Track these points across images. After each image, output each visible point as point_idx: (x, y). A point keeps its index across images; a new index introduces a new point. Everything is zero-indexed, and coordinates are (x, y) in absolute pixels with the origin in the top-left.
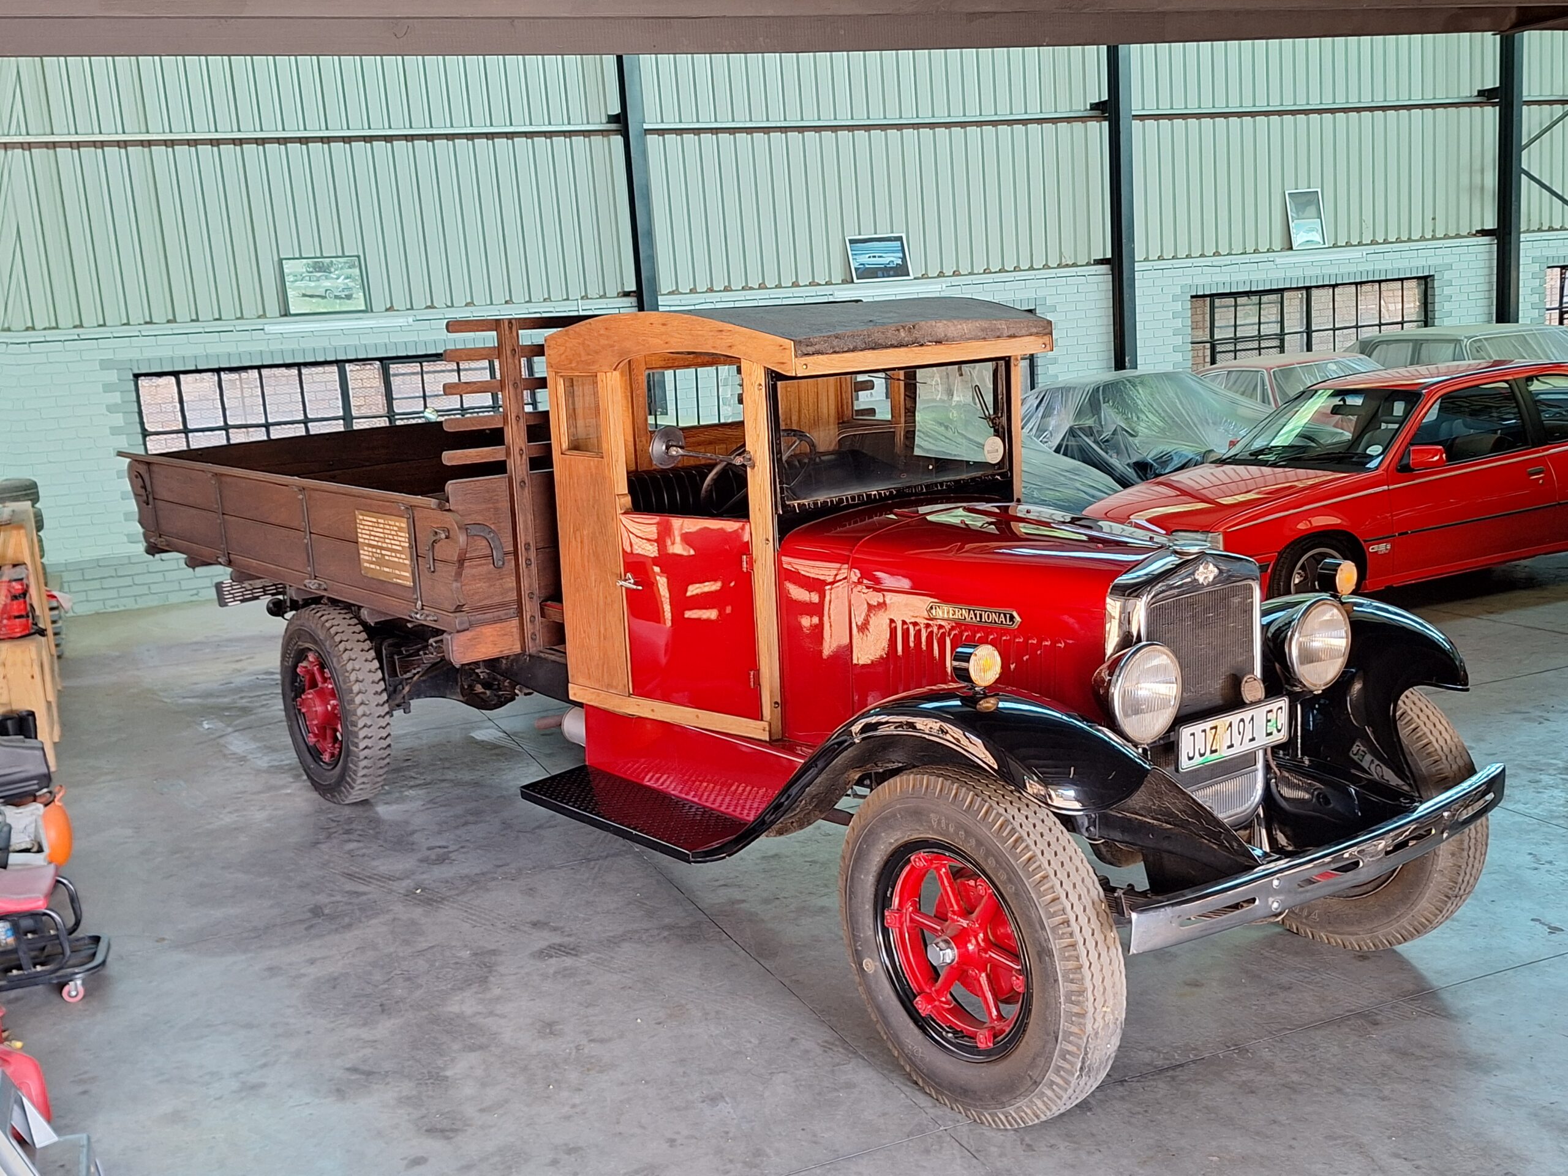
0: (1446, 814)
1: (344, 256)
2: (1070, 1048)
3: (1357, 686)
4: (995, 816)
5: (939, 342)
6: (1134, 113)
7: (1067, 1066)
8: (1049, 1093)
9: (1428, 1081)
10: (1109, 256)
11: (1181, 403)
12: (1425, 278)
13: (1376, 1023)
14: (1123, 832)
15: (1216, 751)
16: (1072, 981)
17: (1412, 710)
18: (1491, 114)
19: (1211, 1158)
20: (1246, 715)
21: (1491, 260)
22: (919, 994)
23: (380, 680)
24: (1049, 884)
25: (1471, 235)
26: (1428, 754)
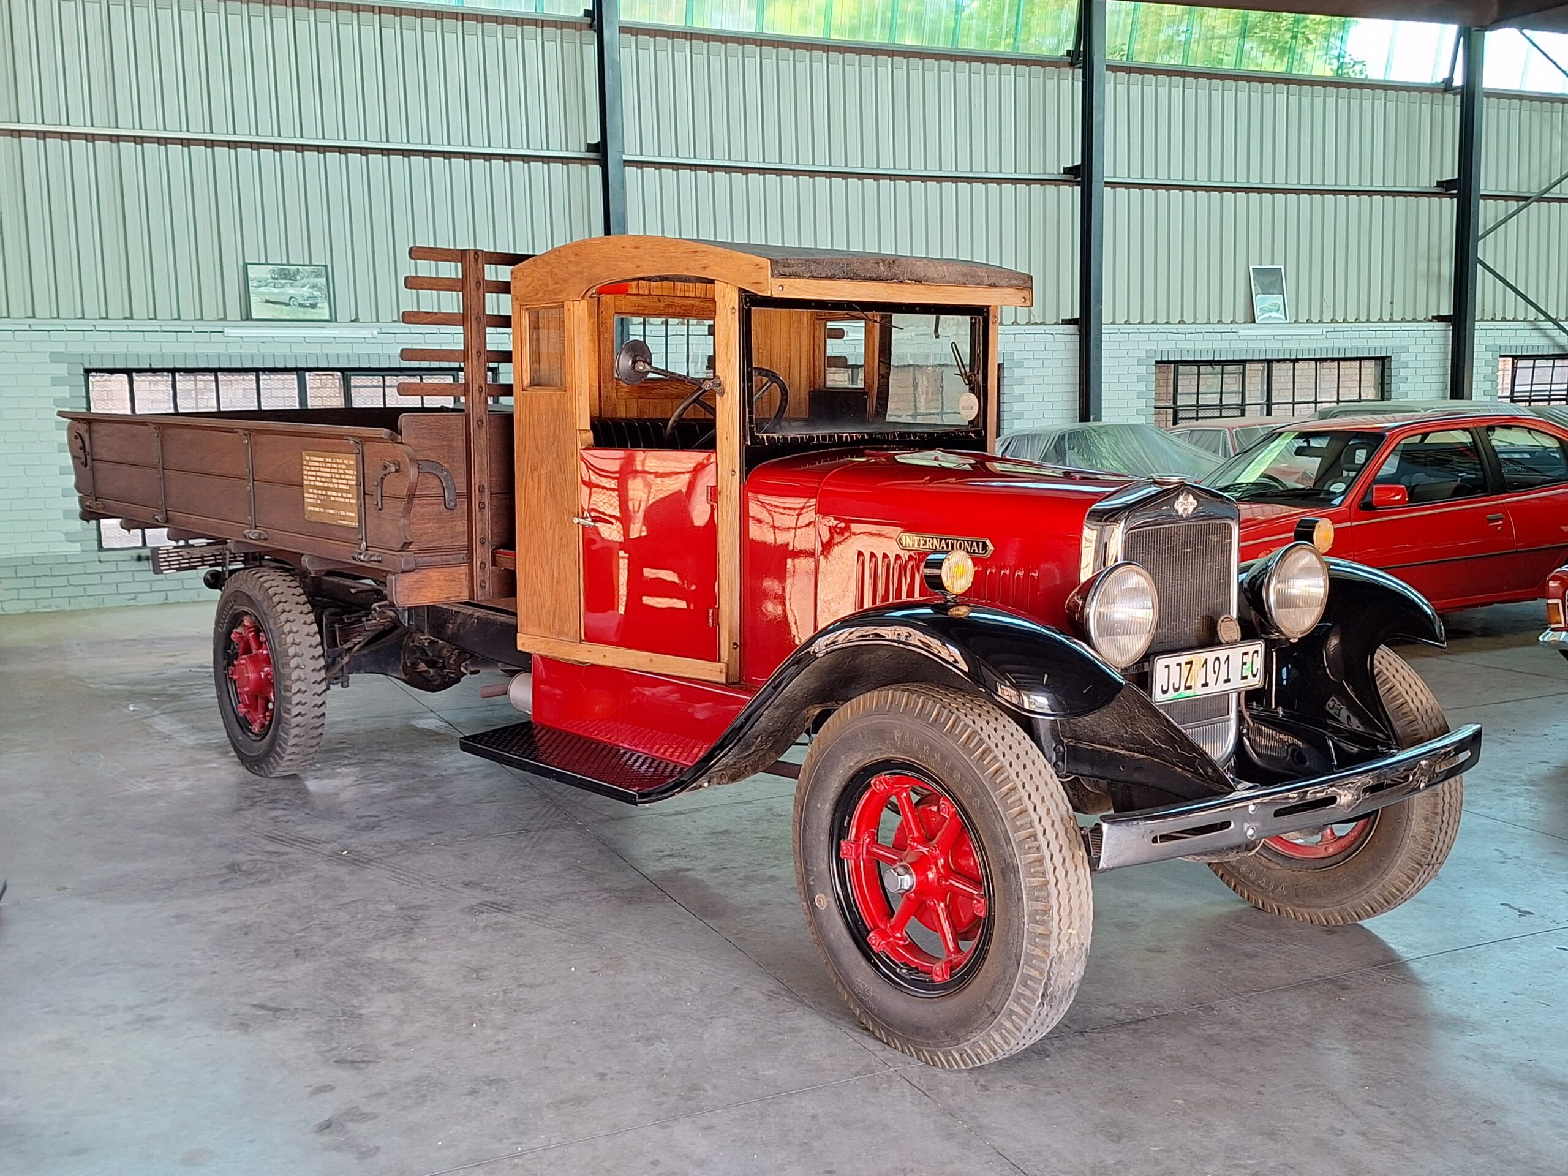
0: (1423, 763)
1: (310, 265)
2: (1034, 973)
3: (1334, 642)
4: (963, 728)
5: (918, 281)
6: (1106, 180)
7: (1028, 993)
8: (1008, 1024)
9: (1401, 1038)
10: (1077, 316)
12: (1383, 359)
13: (1345, 988)
14: (1092, 765)
15: (1190, 688)
16: (1037, 899)
17: (1387, 670)
18: (1449, 206)
19: (1175, 1101)
20: (1222, 654)
21: (1445, 345)
22: (872, 930)
23: (318, 645)
24: (1017, 796)
25: (1426, 320)
26: (1404, 714)
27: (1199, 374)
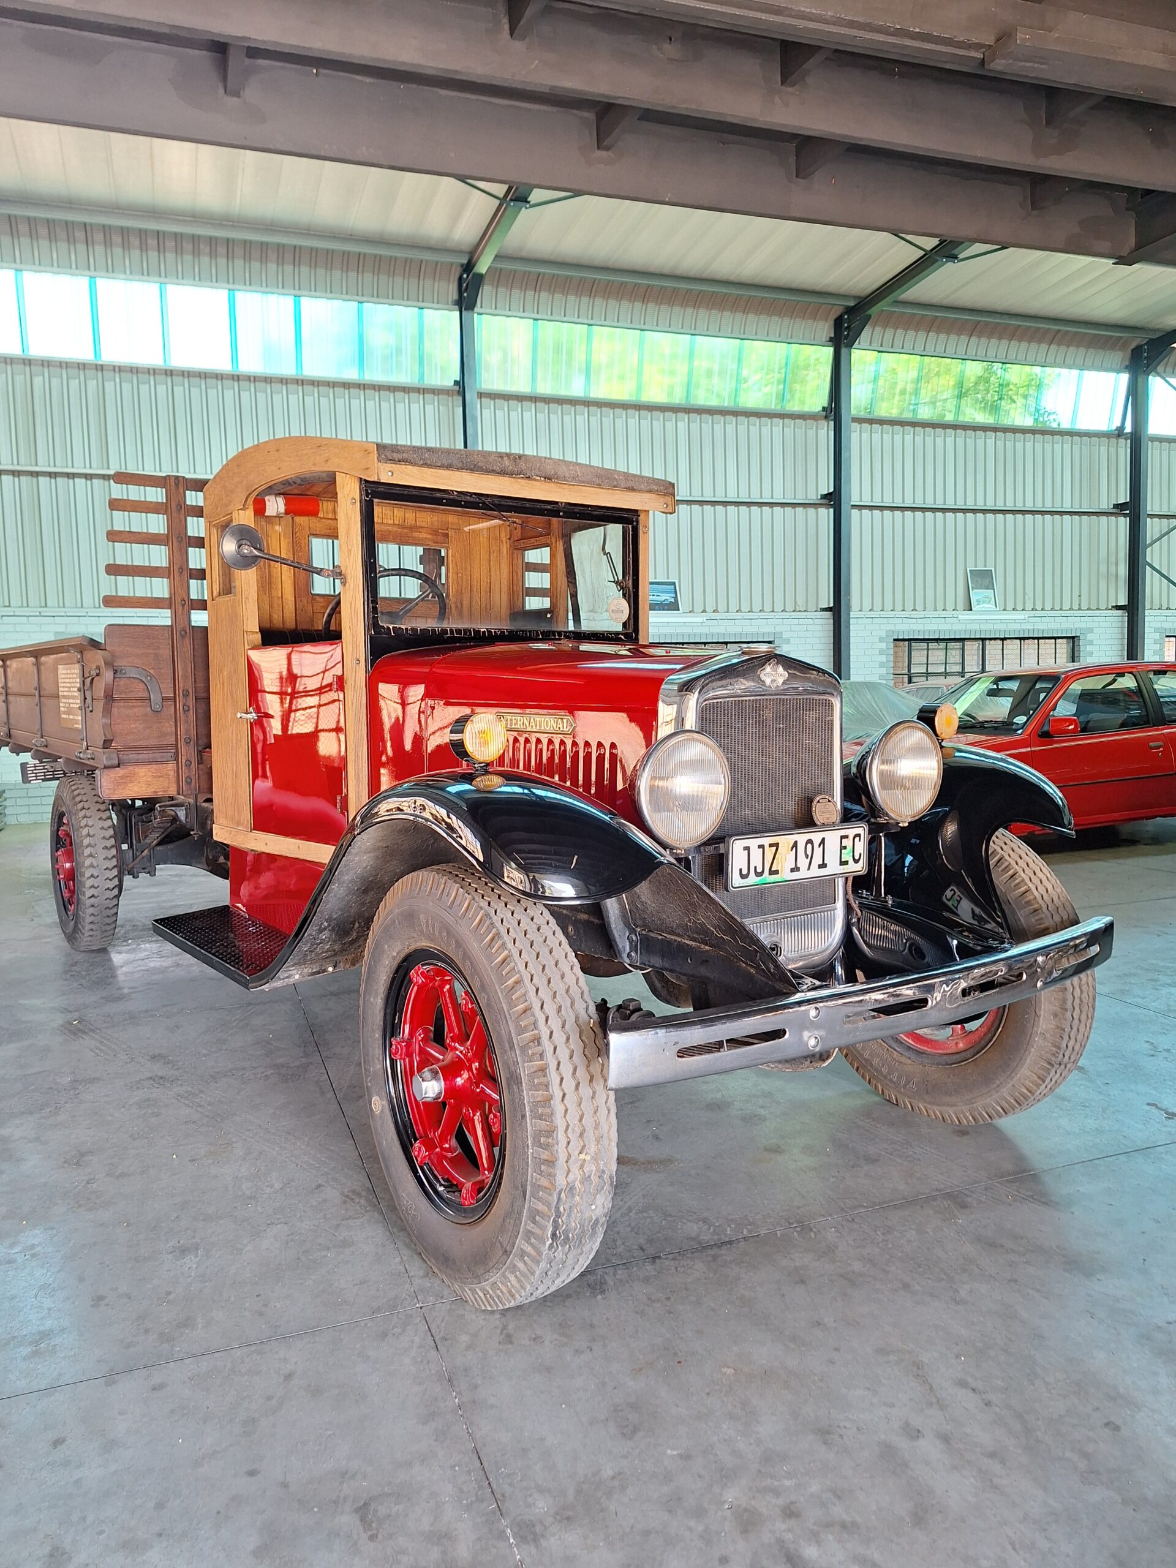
0: (1040, 959)
2: (541, 1207)
3: (951, 829)
4: (475, 910)
6: (852, 503)
7: (537, 1231)
8: (521, 1265)
9: (1015, 1281)
10: (832, 605)
11: (876, 702)
12: (1073, 638)
13: (964, 1206)
14: (663, 957)
15: (777, 872)
16: (541, 1117)
17: (1009, 856)
18: (1123, 523)
20: (816, 837)
21: (1122, 627)
22: (419, 1138)
24: (523, 991)
25: (1107, 609)
26: (1026, 903)
27: (928, 649)
